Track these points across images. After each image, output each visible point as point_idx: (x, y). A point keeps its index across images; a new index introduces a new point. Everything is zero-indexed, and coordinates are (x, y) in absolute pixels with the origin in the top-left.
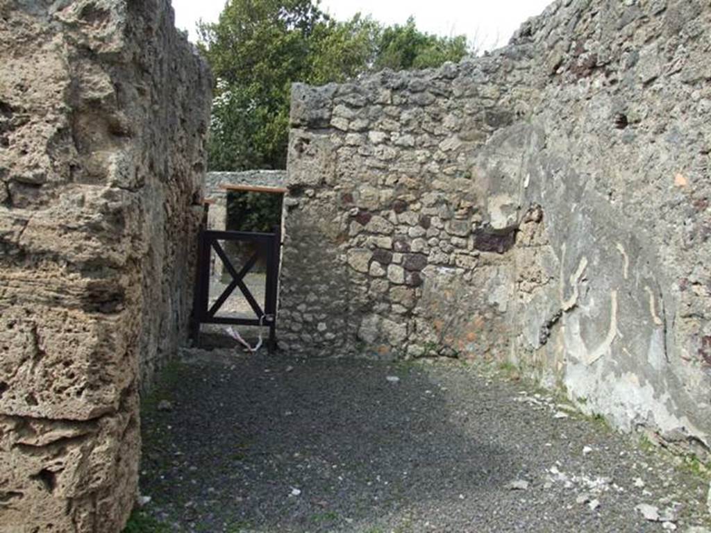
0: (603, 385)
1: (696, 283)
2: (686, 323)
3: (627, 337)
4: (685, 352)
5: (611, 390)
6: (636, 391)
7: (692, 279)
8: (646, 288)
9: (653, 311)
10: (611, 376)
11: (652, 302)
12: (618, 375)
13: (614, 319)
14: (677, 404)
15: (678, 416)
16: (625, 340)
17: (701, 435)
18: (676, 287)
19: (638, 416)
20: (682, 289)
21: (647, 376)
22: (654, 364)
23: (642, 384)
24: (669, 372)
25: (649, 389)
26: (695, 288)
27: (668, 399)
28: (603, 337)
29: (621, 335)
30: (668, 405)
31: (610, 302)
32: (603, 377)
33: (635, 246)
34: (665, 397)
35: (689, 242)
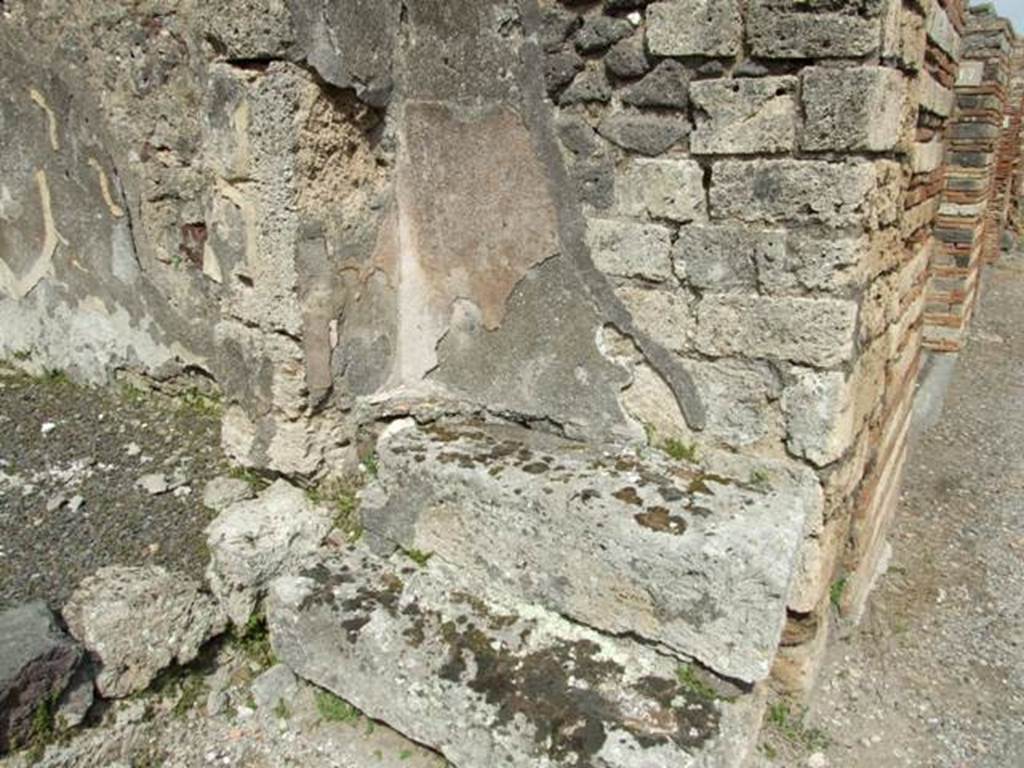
0: (53, 325)
1: (162, 148)
2: (158, 209)
3: (75, 241)
4: (163, 252)
5: (66, 329)
6: (104, 322)
7: (156, 141)
8: (92, 162)
9: (107, 196)
10: (63, 308)
11: (104, 183)
12: (73, 304)
13: (48, 217)
14: (164, 327)
15: (168, 344)
16: (73, 248)
17: (200, 361)
18: (134, 156)
19: (113, 357)
20: (145, 158)
21: (118, 297)
22: (123, 277)
23: (111, 310)
24: (146, 285)
25: (123, 316)
26: (162, 155)
27: (152, 324)
28: (37, 249)
29: (66, 242)
30: (152, 330)
31: (37, 190)
32: (50, 312)
33: (62, 96)
34: (145, 322)
35: (143, 85)
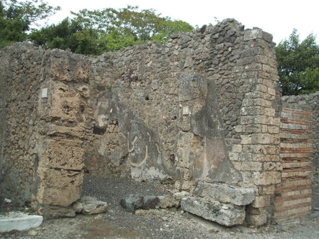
0: (144, 172)
1: (168, 142)
2: (166, 152)
3: (151, 157)
4: (166, 159)
5: (146, 172)
6: (154, 171)
7: (167, 141)
8: (156, 144)
9: (158, 149)
10: (146, 169)
11: (158, 147)
12: (149, 168)
13: (147, 153)
14: (165, 171)
15: (165, 175)
16: (150, 158)
17: (171, 177)
18: (163, 143)
19: (155, 177)
20: (165, 144)
21: (157, 167)
22: (159, 163)
23: (156, 169)
24: (163, 164)
25: (158, 170)
26: (168, 144)
28: (143, 159)
29: (149, 157)
30: (163, 172)
31: (145, 148)
32: (144, 170)
33: (152, 134)
34: (162, 171)
35: (166, 133)
